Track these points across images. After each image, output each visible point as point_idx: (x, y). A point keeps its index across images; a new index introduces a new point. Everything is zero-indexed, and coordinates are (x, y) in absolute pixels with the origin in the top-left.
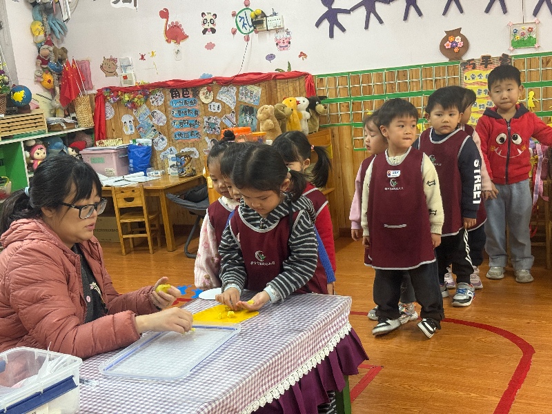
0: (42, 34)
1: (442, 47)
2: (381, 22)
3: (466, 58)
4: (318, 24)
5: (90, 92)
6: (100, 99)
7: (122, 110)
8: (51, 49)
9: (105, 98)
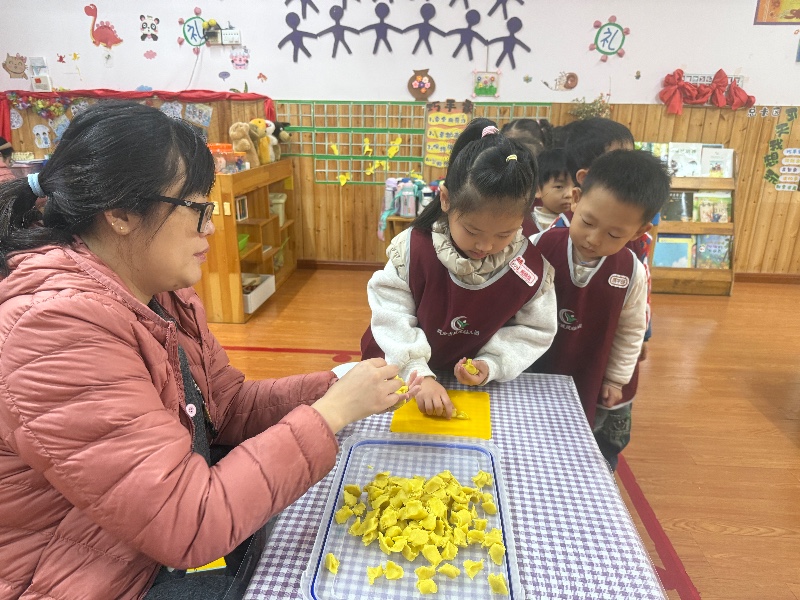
1: (410, 86)
3: (432, 99)
4: (281, 45)
6: (3, 103)
7: (33, 118)
9: (10, 103)
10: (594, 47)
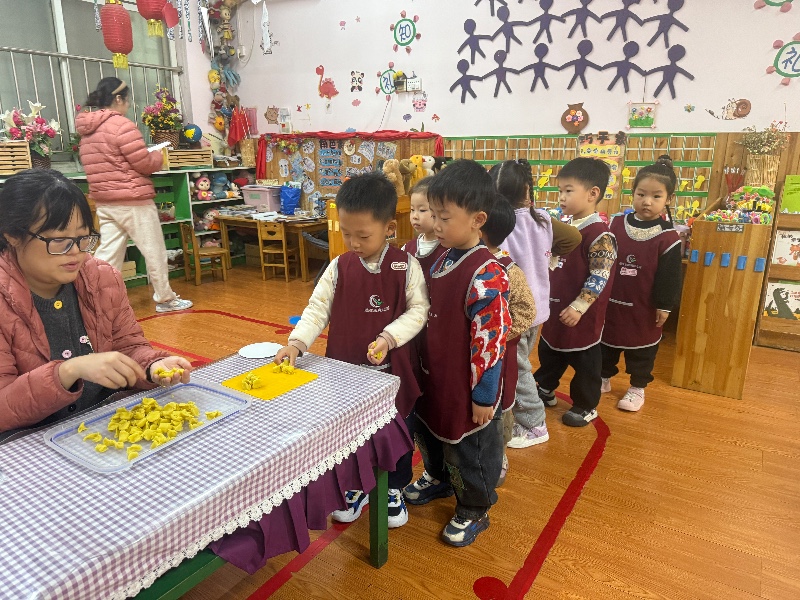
0: (217, 82)
1: (563, 120)
2: (510, 91)
3: (584, 132)
4: (452, 89)
5: (255, 137)
6: (262, 143)
7: (279, 154)
8: (224, 95)
9: (266, 143)
10: (774, 69)
